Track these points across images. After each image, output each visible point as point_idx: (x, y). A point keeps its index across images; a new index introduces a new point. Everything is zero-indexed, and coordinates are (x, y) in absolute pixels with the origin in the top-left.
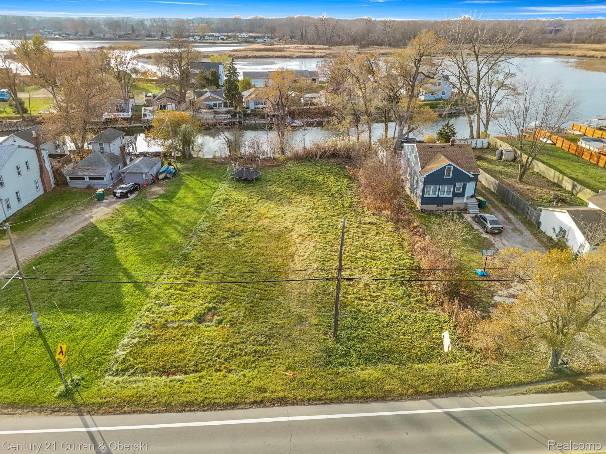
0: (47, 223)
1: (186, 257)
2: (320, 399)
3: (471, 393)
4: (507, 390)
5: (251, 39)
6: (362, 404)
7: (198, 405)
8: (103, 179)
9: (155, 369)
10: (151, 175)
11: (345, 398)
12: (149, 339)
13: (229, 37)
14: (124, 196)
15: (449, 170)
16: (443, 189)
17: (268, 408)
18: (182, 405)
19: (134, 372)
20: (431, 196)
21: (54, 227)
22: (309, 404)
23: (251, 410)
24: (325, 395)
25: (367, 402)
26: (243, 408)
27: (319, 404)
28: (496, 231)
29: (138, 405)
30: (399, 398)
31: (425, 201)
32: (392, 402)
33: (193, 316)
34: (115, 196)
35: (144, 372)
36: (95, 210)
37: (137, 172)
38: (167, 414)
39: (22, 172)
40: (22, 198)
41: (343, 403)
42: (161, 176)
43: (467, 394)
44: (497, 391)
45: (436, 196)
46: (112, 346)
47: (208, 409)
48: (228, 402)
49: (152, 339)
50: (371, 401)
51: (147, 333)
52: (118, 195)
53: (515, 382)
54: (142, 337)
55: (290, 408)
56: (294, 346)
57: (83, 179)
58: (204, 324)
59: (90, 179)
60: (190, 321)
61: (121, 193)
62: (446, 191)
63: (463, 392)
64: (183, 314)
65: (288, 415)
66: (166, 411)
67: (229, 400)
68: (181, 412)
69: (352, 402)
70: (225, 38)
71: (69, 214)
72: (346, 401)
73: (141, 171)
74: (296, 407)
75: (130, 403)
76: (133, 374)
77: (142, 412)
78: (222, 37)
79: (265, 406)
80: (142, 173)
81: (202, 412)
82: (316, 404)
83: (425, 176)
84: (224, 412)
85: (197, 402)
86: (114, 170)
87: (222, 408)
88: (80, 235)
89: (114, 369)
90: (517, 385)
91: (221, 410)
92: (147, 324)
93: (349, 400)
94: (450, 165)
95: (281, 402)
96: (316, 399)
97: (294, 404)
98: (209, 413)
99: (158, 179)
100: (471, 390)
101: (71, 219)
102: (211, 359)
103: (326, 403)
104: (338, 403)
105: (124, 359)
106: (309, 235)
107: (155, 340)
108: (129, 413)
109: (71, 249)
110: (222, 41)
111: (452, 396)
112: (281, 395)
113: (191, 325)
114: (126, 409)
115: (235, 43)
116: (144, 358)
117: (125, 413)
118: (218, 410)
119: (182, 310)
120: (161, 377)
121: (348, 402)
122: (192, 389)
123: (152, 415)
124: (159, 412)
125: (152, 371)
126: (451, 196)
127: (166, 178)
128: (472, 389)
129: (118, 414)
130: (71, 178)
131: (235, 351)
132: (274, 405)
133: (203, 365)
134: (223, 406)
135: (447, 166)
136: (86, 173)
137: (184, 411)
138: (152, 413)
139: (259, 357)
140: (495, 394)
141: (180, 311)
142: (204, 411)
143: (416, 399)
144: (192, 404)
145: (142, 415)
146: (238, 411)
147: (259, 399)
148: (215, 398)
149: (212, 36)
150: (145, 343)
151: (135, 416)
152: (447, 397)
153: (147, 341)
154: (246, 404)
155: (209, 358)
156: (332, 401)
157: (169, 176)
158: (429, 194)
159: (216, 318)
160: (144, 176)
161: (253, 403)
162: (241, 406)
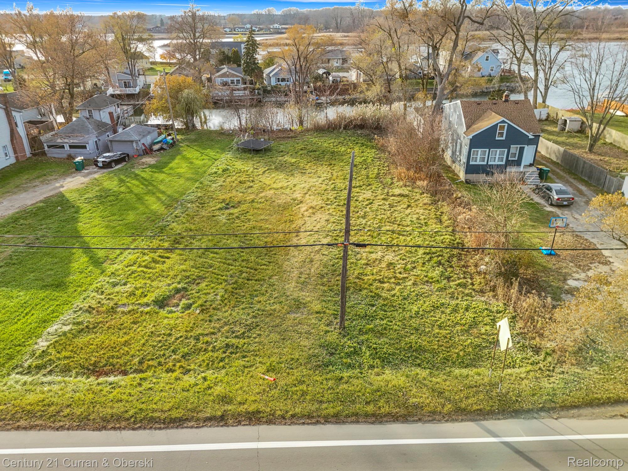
0: (8, 192)
1: (162, 230)
2: (310, 417)
3: (542, 414)
4: (597, 410)
5: (284, 30)
6: (372, 426)
7: (128, 419)
8: (85, 147)
9: (83, 367)
10: (143, 144)
11: (347, 416)
12: (87, 327)
13: (262, 29)
14: (107, 165)
15: (502, 128)
16: (494, 153)
17: (231, 428)
18: (104, 419)
19: (51, 371)
20: (478, 163)
21: (15, 197)
22: (292, 423)
23: (205, 429)
24: (317, 410)
25: (381, 423)
26: (192, 427)
27: (308, 424)
28: (565, 203)
29: (41, 416)
30: (430, 418)
31: (470, 169)
32: (420, 424)
33: (154, 298)
34: (97, 165)
35: (66, 370)
36: (69, 179)
37: (126, 140)
38: (79, 432)
41: (344, 423)
42: (156, 147)
43: (536, 415)
44: (583, 411)
45: (485, 163)
46: (33, 334)
47: (140, 427)
48: (173, 417)
49: (91, 326)
50: (387, 422)
51: (86, 318)
52: (100, 164)
53: (609, 398)
54: (78, 323)
55: (263, 429)
56: (284, 339)
57: (63, 147)
58: (167, 309)
59: (71, 147)
60: (147, 305)
61: (103, 162)
62: (497, 156)
63: (529, 411)
64: (141, 296)
65: (258, 440)
66: (78, 428)
67: (175, 414)
68: (99, 430)
69: (357, 422)
70: (257, 30)
71: (37, 183)
72: (349, 420)
73: (131, 139)
74: (272, 427)
75: (30, 414)
76: (50, 372)
77: (43, 428)
79: (226, 425)
80: (132, 141)
81: (131, 432)
82: (304, 423)
83: (471, 137)
84: (163, 432)
85: (127, 416)
86: (100, 138)
87: (162, 426)
88: (41, 204)
89: (26, 365)
90: (612, 404)
91: (160, 429)
92: (90, 307)
93: (354, 418)
94: (503, 122)
95: (250, 419)
96: (303, 416)
97: (269, 422)
98: (141, 432)
99: (151, 150)
100: (542, 409)
101: (37, 189)
102: (164, 355)
103: (318, 422)
104: (337, 423)
105: (43, 351)
106: (322, 207)
107: (95, 328)
108: (25, 428)
109: (25, 219)
111: (512, 417)
112: (253, 408)
113: (148, 309)
114: (22, 423)
115: (267, 34)
116: (72, 351)
117: (18, 428)
118: (155, 429)
119: (141, 290)
120: (88, 377)
121: (352, 422)
122: (124, 397)
123: (57, 432)
124: (68, 429)
125: (77, 370)
126: (503, 163)
127: (162, 149)
128: (543, 407)
129: (8, 430)
130: (49, 147)
131: (200, 345)
132: (239, 423)
133: (150, 363)
134: (164, 423)
135: (500, 123)
136: (66, 141)
137: (104, 428)
138: (57, 429)
139: (231, 353)
140: (579, 416)
141: (138, 293)
142: (134, 429)
143: (456, 420)
144: (118, 418)
145: (42, 432)
146: (185, 430)
147: (219, 413)
148: (154, 411)
149: (244, 28)
150: (79, 332)
151: (32, 434)
152: (504, 419)
153: (82, 330)
154: (198, 420)
155: (162, 353)
156: (327, 420)
157: (165, 146)
158: (476, 161)
159: (184, 301)
160: (134, 144)
161: (210, 419)
162: (191, 424)
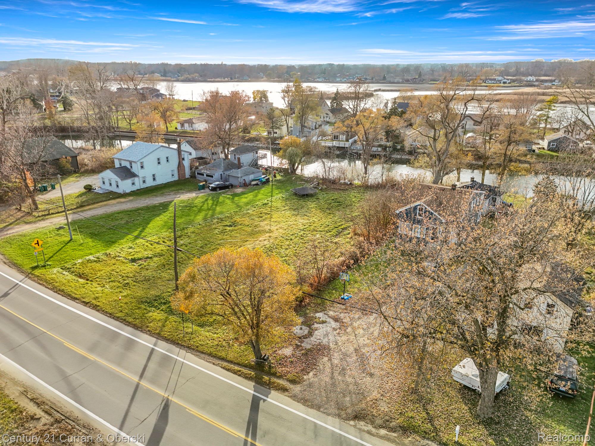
5: (537, 83)
8: (212, 177)
9: (79, 273)
10: (245, 180)
13: (514, 81)
14: (214, 189)
15: (421, 210)
16: (416, 228)
22: (103, 314)
23: (79, 304)
24: (116, 313)
27: (107, 316)
29: (47, 282)
33: (134, 258)
35: (73, 272)
37: (235, 176)
38: (50, 291)
39: (161, 163)
40: (157, 178)
42: (253, 183)
46: (81, 257)
47: (64, 296)
48: (76, 297)
51: (103, 257)
52: (210, 188)
54: (98, 258)
55: (93, 311)
57: (203, 175)
58: (132, 263)
59: (207, 175)
60: (128, 259)
62: (419, 231)
64: (131, 255)
69: (122, 322)
70: (508, 82)
71: (172, 193)
72: (120, 320)
74: (96, 312)
76: (68, 271)
77: (44, 286)
78: (505, 81)
79: (86, 306)
81: (61, 296)
83: (398, 212)
84: (68, 300)
85: (66, 291)
86: (225, 172)
87: (70, 298)
88: (158, 205)
89: (66, 266)
92: (110, 254)
95: (94, 307)
96: (109, 313)
99: (250, 184)
101: (168, 196)
103: (110, 317)
104: (116, 320)
105: (76, 264)
107: (101, 262)
108: (40, 284)
109: (142, 210)
110: (502, 85)
112: (100, 304)
113: (125, 261)
115: (515, 86)
116: (83, 267)
118: (67, 298)
120: (75, 277)
121: (120, 322)
124: (48, 289)
125: (76, 273)
127: (257, 184)
130: (198, 174)
131: (120, 280)
132: (89, 307)
133: (98, 279)
135: (419, 205)
137: (57, 292)
139: (124, 286)
141: (133, 253)
146: (74, 302)
147: (88, 302)
148: (73, 293)
149: (495, 80)
150: (94, 261)
151: (40, 286)
154: (81, 301)
156: (114, 317)
158: (403, 231)
159: (142, 263)
161: (84, 302)
162: (77, 301)
